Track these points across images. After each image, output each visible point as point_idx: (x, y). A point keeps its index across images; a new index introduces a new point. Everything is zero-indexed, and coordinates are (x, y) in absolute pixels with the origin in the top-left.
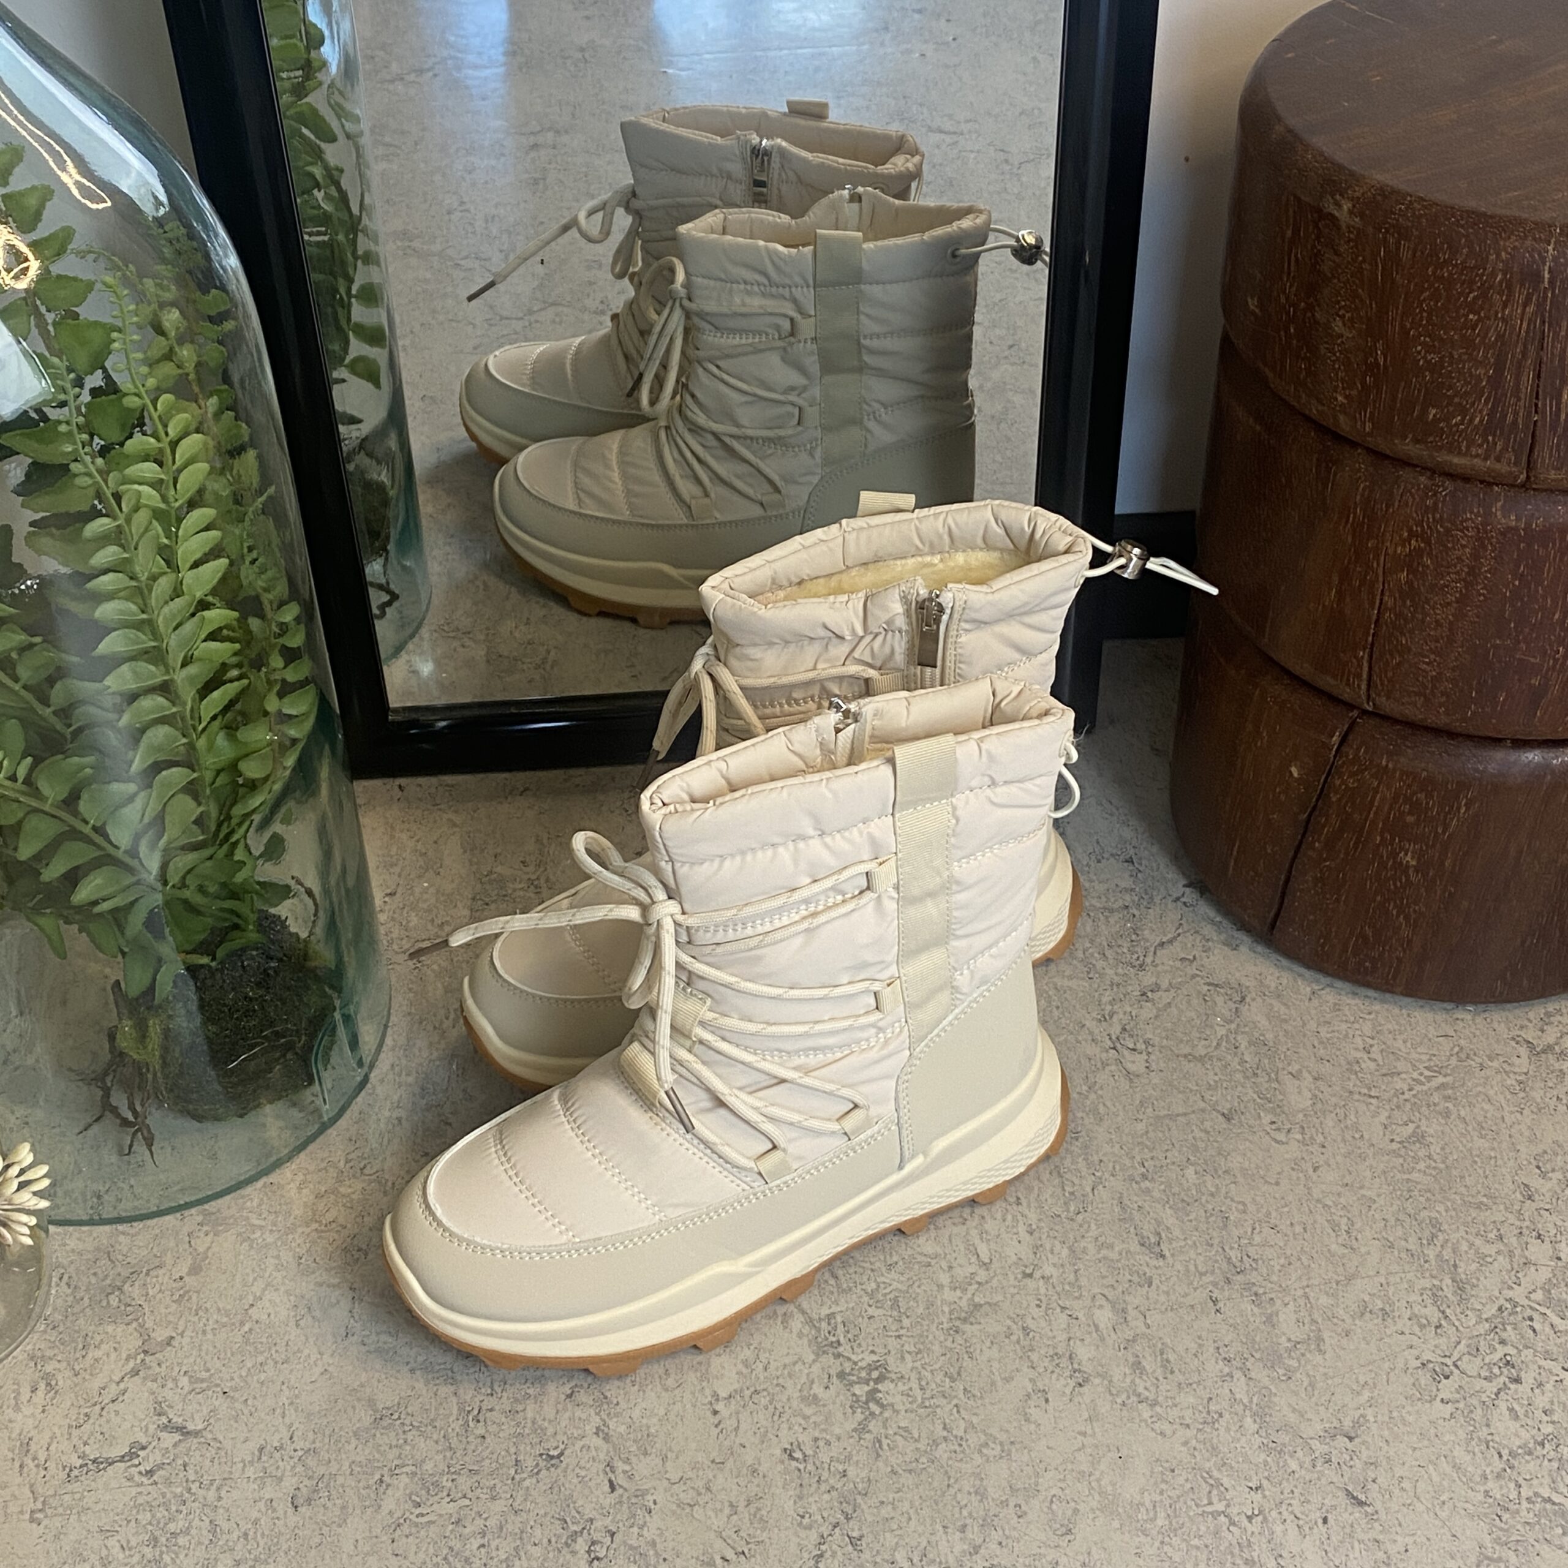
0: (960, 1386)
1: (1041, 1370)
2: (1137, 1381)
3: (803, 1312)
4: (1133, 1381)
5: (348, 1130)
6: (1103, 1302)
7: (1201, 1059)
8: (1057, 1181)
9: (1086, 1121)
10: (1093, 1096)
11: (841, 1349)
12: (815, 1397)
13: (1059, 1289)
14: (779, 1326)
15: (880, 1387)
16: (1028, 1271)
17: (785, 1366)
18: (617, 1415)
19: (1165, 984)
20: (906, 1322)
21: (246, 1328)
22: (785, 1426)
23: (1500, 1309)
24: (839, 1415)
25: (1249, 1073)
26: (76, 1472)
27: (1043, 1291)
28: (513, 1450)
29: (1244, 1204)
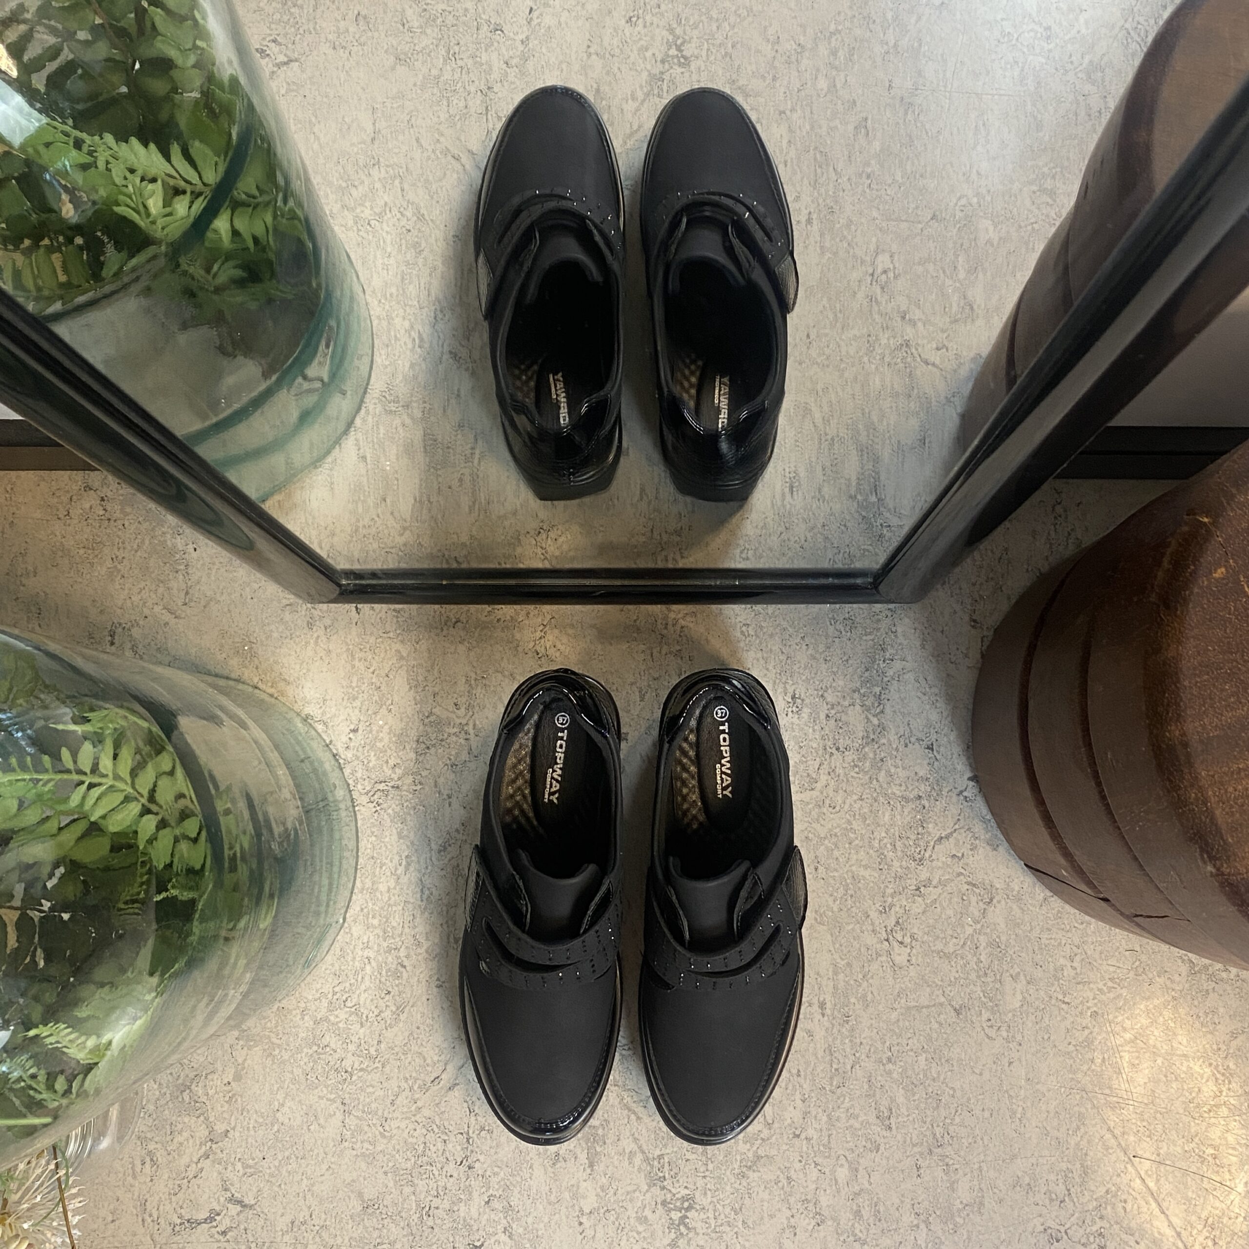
0: (740, 1217)
1: (795, 1211)
2: (856, 1225)
3: (643, 1152)
4: (853, 1225)
5: (333, 965)
6: (842, 1161)
7: (947, 956)
8: (828, 1058)
9: (857, 1006)
10: (865, 984)
11: (665, 1183)
12: (646, 1218)
13: (816, 1149)
14: (627, 1162)
15: (688, 1214)
16: (797, 1133)
17: (628, 1193)
18: (519, 1219)
19: (935, 882)
20: (711, 1166)
21: (276, 1128)
22: (625, 1237)
23: (1107, 1192)
24: (660, 1233)
25: (981, 973)
26: (177, 1228)
27: (805, 1149)
28: (451, 1239)
29: (954, 1091)
